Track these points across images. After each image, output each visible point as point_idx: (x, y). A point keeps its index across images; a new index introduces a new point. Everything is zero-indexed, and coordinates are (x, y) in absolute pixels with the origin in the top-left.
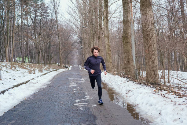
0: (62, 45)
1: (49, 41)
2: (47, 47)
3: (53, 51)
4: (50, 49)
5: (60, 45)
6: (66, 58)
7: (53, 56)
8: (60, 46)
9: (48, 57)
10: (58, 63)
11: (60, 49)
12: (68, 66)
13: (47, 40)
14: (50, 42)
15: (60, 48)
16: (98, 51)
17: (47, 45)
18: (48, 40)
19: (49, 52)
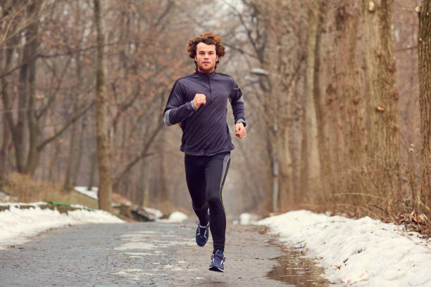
0: (122, 55)
1: (24, 23)
2: (14, 65)
3: (52, 99)
4: (32, 79)
5: (100, 57)
6: (144, 155)
7: (49, 131)
8: (105, 62)
9: (18, 138)
10: (82, 189)
11: (100, 83)
12: (158, 214)
13: (14, 13)
14: (32, 30)
15: (99, 74)
16: (212, 48)
17: (10, 52)
18: (18, 18)
19: (22, 97)
